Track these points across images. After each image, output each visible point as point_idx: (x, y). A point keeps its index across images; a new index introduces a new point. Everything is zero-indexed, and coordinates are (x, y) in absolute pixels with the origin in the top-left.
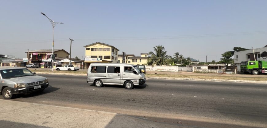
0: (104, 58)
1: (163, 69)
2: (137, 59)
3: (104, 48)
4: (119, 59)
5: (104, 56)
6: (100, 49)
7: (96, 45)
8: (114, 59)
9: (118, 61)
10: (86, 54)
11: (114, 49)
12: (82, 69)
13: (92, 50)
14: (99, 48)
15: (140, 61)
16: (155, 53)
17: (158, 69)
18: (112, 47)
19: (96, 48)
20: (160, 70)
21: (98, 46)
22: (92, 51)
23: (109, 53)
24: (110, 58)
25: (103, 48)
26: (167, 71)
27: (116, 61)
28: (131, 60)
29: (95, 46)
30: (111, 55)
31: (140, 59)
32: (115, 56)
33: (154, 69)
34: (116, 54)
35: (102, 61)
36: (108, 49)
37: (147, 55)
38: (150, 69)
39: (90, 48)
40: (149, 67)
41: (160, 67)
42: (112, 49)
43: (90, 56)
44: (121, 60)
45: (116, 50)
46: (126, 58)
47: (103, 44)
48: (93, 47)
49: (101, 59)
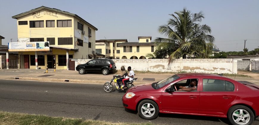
0: (59, 44)
1: (197, 68)
2: (131, 47)
3: (58, 21)
4: (97, 47)
6: (50, 23)
7: (40, 13)
8: (86, 45)
9: (95, 50)
10: (19, 34)
11: (81, 24)
12: (8, 69)
13: (33, 24)
14: (47, 21)
15: (138, 51)
16: (174, 28)
17: (185, 68)
18: (76, 17)
20: (189, 71)
21: (44, 16)
22: (31, 27)
23: (69, 32)
24: (72, 44)
25: (56, 19)
26: (207, 72)
27: (91, 50)
28: (121, 49)
29: (37, 15)
30: (73, 37)
31: (138, 47)
32: (86, 39)
33: (175, 67)
34: (89, 36)
35: (49, 50)
36: (66, 22)
37: (149, 39)
38: (163, 67)
39: (27, 21)
40: (163, 62)
41: (190, 62)
42: (78, 22)
43: (28, 39)
44: (103, 48)
45: (89, 28)
46: (114, 46)
47: (54, 10)
48: (34, 18)
49: (46, 45)
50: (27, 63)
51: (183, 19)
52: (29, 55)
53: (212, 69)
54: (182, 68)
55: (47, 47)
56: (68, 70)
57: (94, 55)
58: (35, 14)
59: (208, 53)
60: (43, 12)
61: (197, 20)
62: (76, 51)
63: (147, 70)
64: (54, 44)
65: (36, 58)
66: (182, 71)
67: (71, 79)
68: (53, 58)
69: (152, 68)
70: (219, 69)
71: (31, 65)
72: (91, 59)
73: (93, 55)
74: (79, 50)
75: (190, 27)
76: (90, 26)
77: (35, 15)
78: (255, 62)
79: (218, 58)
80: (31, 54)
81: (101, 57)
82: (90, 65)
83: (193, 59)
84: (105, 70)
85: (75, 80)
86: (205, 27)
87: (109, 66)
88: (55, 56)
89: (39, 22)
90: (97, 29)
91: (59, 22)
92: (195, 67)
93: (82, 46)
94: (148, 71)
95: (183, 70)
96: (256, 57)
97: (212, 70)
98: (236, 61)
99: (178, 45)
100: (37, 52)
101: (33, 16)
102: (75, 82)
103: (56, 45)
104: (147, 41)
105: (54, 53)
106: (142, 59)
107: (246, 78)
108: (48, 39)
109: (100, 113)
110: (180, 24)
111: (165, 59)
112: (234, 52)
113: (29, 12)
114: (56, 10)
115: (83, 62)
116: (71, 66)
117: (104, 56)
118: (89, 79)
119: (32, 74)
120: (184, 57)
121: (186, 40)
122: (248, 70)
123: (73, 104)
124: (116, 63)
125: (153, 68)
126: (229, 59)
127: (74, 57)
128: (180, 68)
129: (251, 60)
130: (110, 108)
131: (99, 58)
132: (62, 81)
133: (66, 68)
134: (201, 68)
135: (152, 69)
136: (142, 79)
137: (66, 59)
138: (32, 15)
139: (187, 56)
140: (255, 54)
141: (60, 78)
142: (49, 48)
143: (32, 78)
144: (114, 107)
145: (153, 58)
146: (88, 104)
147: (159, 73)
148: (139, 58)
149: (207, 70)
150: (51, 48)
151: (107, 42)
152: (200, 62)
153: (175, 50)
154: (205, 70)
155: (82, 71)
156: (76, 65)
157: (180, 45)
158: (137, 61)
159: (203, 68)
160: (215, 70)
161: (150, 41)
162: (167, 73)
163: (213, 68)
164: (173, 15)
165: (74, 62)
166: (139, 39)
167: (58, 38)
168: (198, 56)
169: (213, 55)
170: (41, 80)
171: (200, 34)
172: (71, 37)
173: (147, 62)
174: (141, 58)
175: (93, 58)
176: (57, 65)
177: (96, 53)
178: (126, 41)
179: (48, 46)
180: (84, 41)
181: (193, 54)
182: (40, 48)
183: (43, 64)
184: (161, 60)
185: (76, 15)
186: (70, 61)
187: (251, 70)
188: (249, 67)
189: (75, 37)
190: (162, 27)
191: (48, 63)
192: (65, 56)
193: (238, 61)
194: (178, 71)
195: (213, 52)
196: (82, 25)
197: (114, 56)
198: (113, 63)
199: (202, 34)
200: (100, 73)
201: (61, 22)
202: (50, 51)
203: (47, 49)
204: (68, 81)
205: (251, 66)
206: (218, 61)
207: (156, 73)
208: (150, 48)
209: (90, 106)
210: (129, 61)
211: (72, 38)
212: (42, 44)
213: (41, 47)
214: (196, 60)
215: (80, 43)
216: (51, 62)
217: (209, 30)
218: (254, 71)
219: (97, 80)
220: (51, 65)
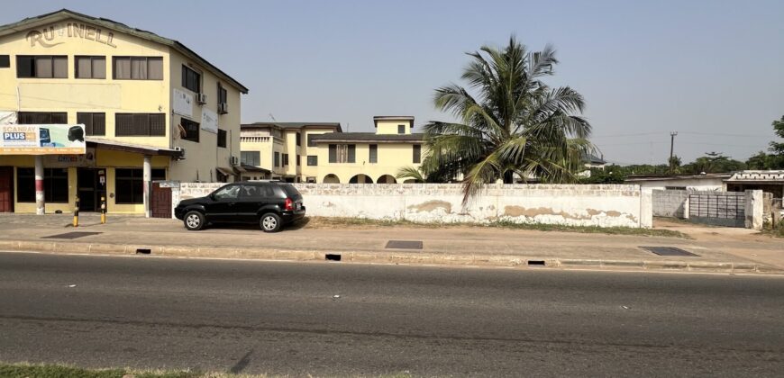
0: (118, 133)
1: (544, 211)
2: (352, 147)
3: (115, 58)
4: (246, 146)
5: (120, 118)
6: (87, 66)
7: (56, 32)
8: (208, 138)
9: (238, 156)
11: (193, 72)
13: (28, 67)
14: (77, 58)
15: (373, 158)
17: (510, 210)
18: (177, 49)
19: (54, 57)
20: (521, 219)
21: (67, 42)
22: (21, 74)
23: (153, 96)
24: (162, 133)
25: (109, 53)
26: (570, 222)
27: (224, 154)
28: (322, 153)
29: (43, 37)
30: (166, 110)
31: (373, 147)
32: (208, 119)
33: (481, 209)
34: (219, 111)
35: (85, 152)
36: (145, 63)
37: (407, 125)
38: (448, 207)
39: (8, 56)
40: (445, 193)
41: (525, 194)
42: (183, 66)
43: (10, 113)
44: (265, 150)
45: (219, 84)
46: (299, 143)
47: (104, 23)
48: (33, 45)
49: (75, 135)
50: (6, 195)
51: (505, 67)
52: (11, 168)
53: (586, 214)
54: (502, 211)
55: (77, 142)
56: (147, 215)
57: (235, 169)
58: (38, 33)
59: (574, 167)
60: (66, 29)
61: (543, 70)
62: (175, 156)
63: (399, 218)
64: (103, 133)
65: (38, 178)
66: (501, 219)
67: (159, 245)
68: (99, 176)
69: (414, 210)
70: (603, 214)
71: (19, 201)
72: (225, 182)
73: (231, 169)
74: (186, 156)
75: (524, 92)
76: (224, 80)
77: (37, 36)
78: (699, 194)
79: (603, 183)
80: (22, 164)
81: (258, 176)
82: (220, 201)
83: (532, 185)
84: (268, 218)
85: (170, 249)
86: (566, 94)
87: (283, 205)
88: (105, 170)
89: (49, 62)
90: (245, 91)
91: (119, 63)
92: (537, 208)
93: (197, 141)
94: (404, 220)
95: (505, 217)
96: (702, 181)
97: (583, 217)
98: (648, 190)
99: (490, 144)
100: (42, 157)
101: (29, 38)
102: (172, 254)
103: (110, 137)
104: (401, 128)
105: (100, 163)
106: (385, 182)
107: (675, 238)
108: (82, 117)
109: (252, 352)
110: (496, 83)
111: (454, 185)
112: (644, 166)
113: (15, 25)
114: (111, 25)
115: (200, 191)
116: (160, 205)
117: (267, 173)
118: (216, 247)
119: (24, 231)
120: (508, 180)
121: (513, 128)
122: (679, 217)
123: (161, 324)
124: (303, 196)
125: (417, 212)
126: (631, 186)
127: (169, 175)
128: (494, 211)
129: (687, 188)
130: (285, 333)
131: (252, 181)
132: (129, 251)
133: (141, 209)
134: (555, 211)
135: (415, 214)
136: (385, 245)
137: (142, 181)
138: (27, 36)
139: (515, 176)
140: (698, 174)
141: (122, 243)
142: (83, 145)
143: (20, 244)
144: (294, 330)
145: (417, 181)
146: (212, 323)
147: (434, 225)
148: (375, 180)
149: (572, 217)
150: (89, 145)
151: (278, 131)
152: (552, 194)
153: (482, 159)
154: (565, 216)
155: (194, 220)
156: (175, 202)
157: (497, 142)
158: (371, 190)
159: (559, 211)
160: (594, 216)
161: (408, 131)
162: (458, 224)
163: (588, 210)
164: (478, 56)
165: (169, 191)
166: (376, 122)
167: (117, 114)
168: (546, 175)
169: (588, 174)
170: (53, 248)
171: (552, 113)
172: (158, 112)
173: (401, 193)
174: (383, 179)
175: (231, 179)
176: (111, 201)
177: (242, 165)
178: (338, 128)
179: (81, 139)
180: (202, 126)
181: (533, 170)
182: (54, 144)
183: (63, 198)
184: (442, 187)
185: (177, 42)
186: (154, 187)
187: (687, 216)
188: (682, 208)
189: (172, 113)
190: (443, 92)
191: (80, 194)
192: (140, 172)
193: (653, 191)
194: (490, 219)
195: (589, 166)
196: (198, 77)
197: (299, 174)
198: (294, 196)
199: (557, 113)
200: (255, 225)
201: (127, 63)
202: (89, 156)
203: (79, 147)
204: (148, 252)
205: (687, 206)
206: (601, 189)
207: (428, 225)
208: (409, 151)
209: (218, 330)
210: (346, 190)
211: (164, 114)
212: (59, 132)
213: (57, 142)
214: (539, 188)
215: (190, 130)
216: (91, 189)
217: (580, 103)
218: (696, 220)
219: (243, 247)
220: (90, 202)
